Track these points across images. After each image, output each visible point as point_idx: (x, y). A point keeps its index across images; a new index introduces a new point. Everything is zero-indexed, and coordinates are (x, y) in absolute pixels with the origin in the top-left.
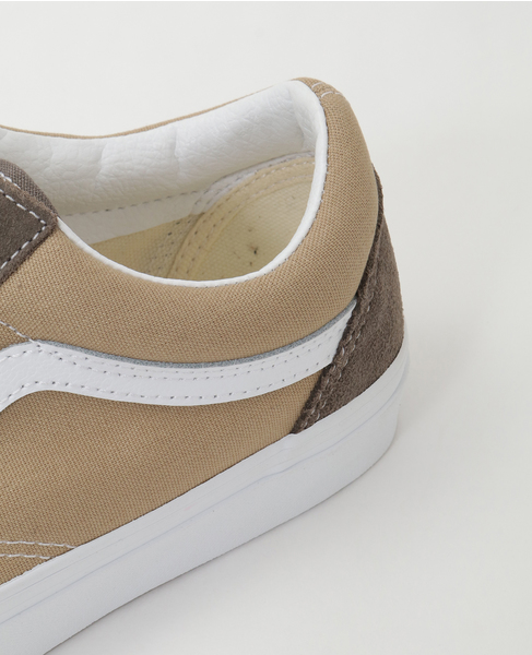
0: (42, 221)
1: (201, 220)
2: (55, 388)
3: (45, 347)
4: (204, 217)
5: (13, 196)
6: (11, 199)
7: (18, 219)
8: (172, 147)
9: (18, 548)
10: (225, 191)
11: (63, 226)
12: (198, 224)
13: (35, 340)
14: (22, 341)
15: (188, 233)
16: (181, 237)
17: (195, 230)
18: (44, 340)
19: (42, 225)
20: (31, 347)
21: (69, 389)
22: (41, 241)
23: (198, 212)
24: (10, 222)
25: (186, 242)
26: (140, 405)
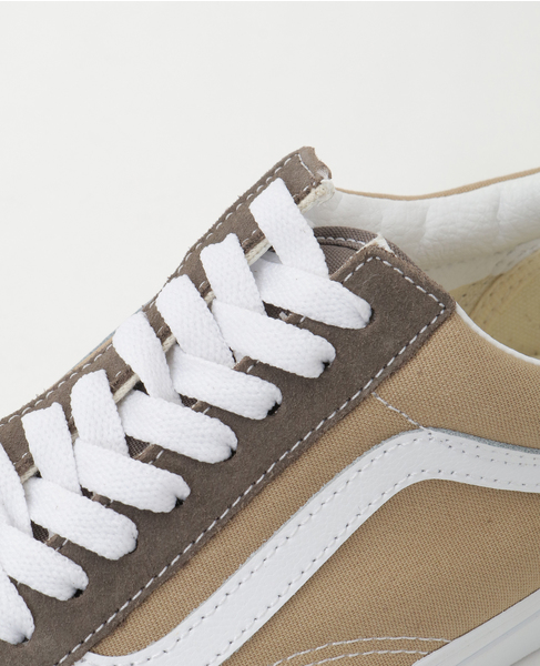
0: (441, 305)
1: (499, 281)
2: (441, 477)
3: (437, 434)
4: (503, 279)
5: (413, 278)
6: (411, 281)
7: (417, 302)
8: (496, 209)
9: (400, 644)
10: (528, 252)
11: (460, 310)
12: (495, 285)
13: (426, 427)
14: (413, 428)
15: (483, 295)
16: (476, 299)
17: (490, 292)
18: (436, 427)
19: (441, 309)
20: (423, 434)
21: (454, 478)
22: (440, 325)
23: (498, 273)
24: (410, 304)
25: (480, 304)
26: (518, 492)
